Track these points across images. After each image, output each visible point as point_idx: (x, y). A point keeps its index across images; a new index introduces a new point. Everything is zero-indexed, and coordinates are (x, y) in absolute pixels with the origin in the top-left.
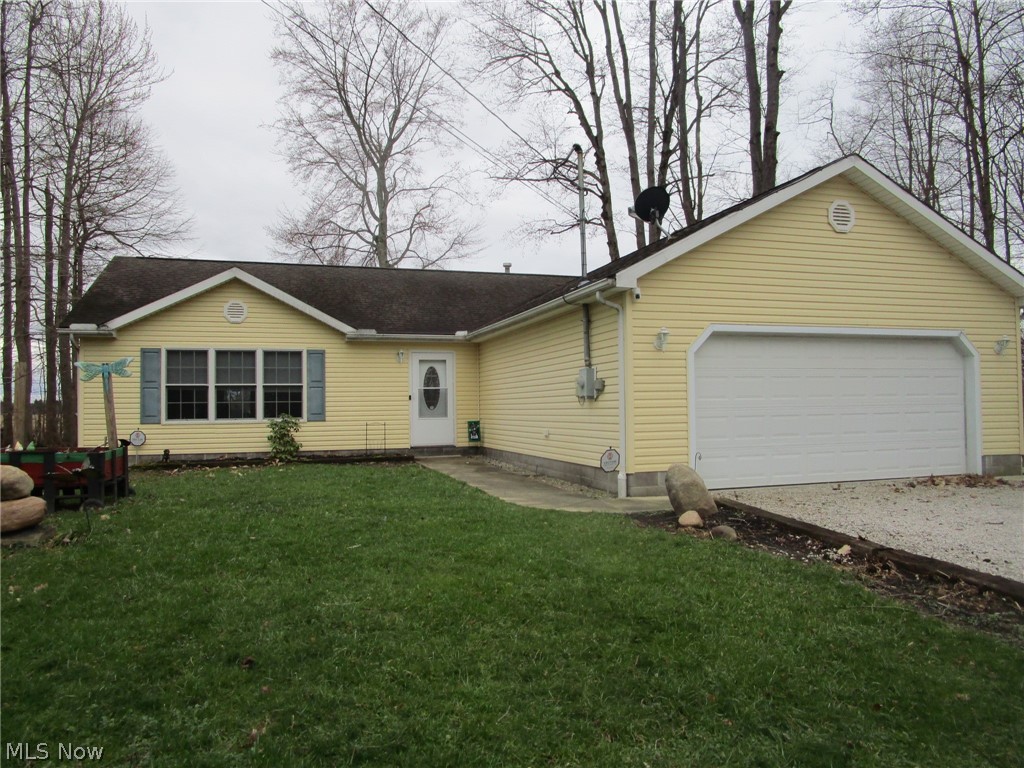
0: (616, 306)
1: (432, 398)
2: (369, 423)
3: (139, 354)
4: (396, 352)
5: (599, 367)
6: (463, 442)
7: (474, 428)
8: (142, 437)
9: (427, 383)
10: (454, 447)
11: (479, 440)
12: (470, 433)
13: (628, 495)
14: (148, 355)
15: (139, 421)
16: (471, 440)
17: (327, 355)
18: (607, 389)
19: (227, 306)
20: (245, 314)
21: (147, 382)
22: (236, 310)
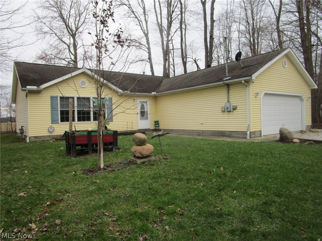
0: (247, 85)
1: (143, 114)
2: (128, 122)
3: (50, 98)
4: (133, 99)
5: (233, 102)
6: (152, 127)
7: (157, 123)
8: (53, 128)
9: (141, 109)
10: (150, 129)
11: (158, 126)
12: (155, 125)
13: (250, 138)
14: (53, 98)
15: (51, 123)
16: (155, 127)
17: (113, 99)
18: (238, 109)
19: (80, 81)
20: (87, 85)
21: (53, 108)
22: (83, 83)
